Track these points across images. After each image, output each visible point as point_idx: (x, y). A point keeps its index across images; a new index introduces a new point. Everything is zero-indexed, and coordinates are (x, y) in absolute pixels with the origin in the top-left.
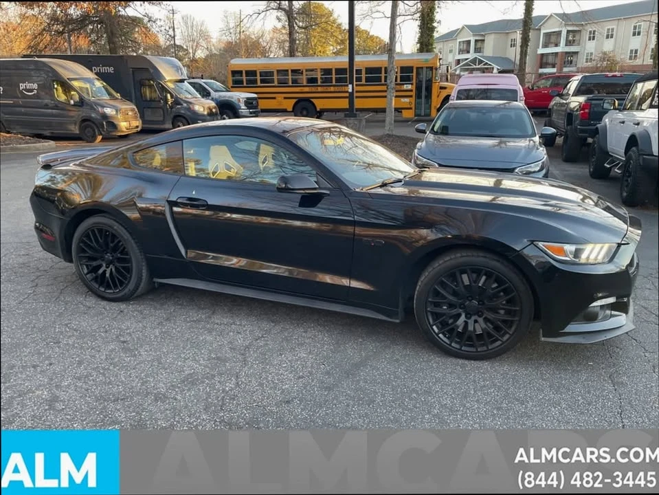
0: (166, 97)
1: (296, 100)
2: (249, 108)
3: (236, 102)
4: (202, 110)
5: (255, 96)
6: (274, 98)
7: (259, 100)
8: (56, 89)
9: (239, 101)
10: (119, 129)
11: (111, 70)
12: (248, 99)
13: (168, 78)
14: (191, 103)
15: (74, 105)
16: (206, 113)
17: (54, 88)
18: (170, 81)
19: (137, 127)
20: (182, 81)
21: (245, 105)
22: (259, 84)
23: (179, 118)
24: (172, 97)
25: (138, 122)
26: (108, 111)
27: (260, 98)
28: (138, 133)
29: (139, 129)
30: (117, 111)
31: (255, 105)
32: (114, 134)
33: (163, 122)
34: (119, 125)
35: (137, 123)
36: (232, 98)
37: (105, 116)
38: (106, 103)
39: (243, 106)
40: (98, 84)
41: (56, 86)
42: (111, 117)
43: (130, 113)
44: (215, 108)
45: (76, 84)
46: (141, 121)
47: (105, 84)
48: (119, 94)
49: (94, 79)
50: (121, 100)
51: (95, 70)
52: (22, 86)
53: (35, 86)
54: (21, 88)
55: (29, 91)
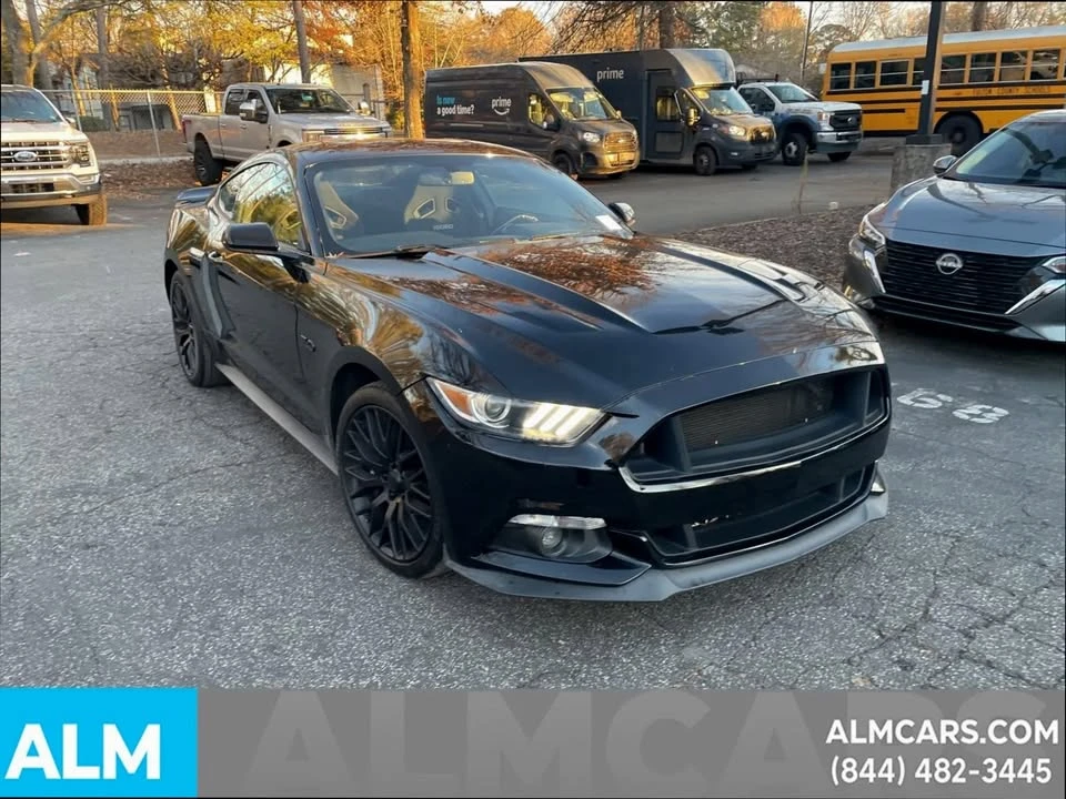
0: (687, 113)
1: (944, 113)
2: (837, 129)
3: (815, 120)
4: (742, 133)
5: (857, 107)
6: (902, 111)
7: (865, 116)
8: (534, 108)
9: (820, 117)
10: (601, 165)
11: (619, 74)
12: (837, 113)
13: (697, 83)
14: (725, 123)
15: (547, 129)
16: (748, 138)
17: (530, 104)
18: (701, 88)
19: (631, 162)
20: (725, 87)
21: (831, 124)
22: (878, 85)
23: (706, 149)
24: (698, 113)
25: (633, 154)
26: (590, 137)
27: (866, 112)
28: (632, 171)
29: (634, 166)
30: (601, 138)
31: (854, 123)
32: (593, 172)
33: (679, 155)
34: (602, 160)
35: (630, 156)
36: (809, 112)
37: (584, 146)
38: (589, 125)
39: (826, 126)
40: (592, 96)
41: (534, 102)
42: (594, 146)
43: (622, 141)
44: (769, 130)
45: (557, 98)
46: (638, 153)
47: (601, 96)
48: (619, 113)
49: (587, 89)
50: (619, 121)
51: (601, 75)
52: (495, 103)
53: (508, 102)
54: (493, 106)
55: (502, 109)
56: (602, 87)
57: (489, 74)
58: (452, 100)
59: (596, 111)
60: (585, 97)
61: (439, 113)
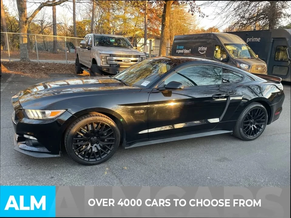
8: (217, 51)
11: (258, 40)
15: (222, 61)
17: (215, 50)
26: (244, 66)
30: (249, 67)
38: (244, 61)
40: (245, 48)
41: (217, 49)
45: (229, 48)
47: (249, 48)
48: (257, 56)
49: (243, 45)
50: (257, 59)
51: (249, 40)
52: (200, 49)
53: (205, 49)
54: (199, 50)
55: (203, 51)
56: (249, 44)
57: (199, 37)
58: (182, 47)
59: (246, 55)
60: (242, 48)
61: (177, 52)
